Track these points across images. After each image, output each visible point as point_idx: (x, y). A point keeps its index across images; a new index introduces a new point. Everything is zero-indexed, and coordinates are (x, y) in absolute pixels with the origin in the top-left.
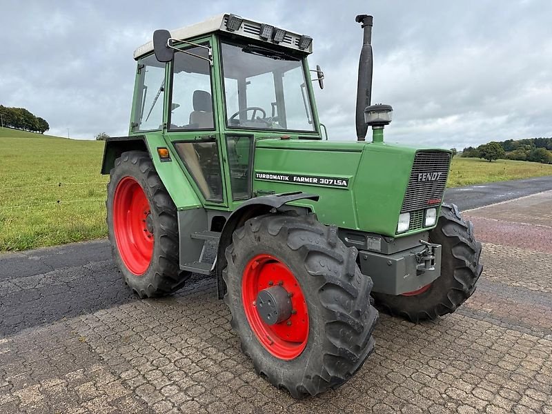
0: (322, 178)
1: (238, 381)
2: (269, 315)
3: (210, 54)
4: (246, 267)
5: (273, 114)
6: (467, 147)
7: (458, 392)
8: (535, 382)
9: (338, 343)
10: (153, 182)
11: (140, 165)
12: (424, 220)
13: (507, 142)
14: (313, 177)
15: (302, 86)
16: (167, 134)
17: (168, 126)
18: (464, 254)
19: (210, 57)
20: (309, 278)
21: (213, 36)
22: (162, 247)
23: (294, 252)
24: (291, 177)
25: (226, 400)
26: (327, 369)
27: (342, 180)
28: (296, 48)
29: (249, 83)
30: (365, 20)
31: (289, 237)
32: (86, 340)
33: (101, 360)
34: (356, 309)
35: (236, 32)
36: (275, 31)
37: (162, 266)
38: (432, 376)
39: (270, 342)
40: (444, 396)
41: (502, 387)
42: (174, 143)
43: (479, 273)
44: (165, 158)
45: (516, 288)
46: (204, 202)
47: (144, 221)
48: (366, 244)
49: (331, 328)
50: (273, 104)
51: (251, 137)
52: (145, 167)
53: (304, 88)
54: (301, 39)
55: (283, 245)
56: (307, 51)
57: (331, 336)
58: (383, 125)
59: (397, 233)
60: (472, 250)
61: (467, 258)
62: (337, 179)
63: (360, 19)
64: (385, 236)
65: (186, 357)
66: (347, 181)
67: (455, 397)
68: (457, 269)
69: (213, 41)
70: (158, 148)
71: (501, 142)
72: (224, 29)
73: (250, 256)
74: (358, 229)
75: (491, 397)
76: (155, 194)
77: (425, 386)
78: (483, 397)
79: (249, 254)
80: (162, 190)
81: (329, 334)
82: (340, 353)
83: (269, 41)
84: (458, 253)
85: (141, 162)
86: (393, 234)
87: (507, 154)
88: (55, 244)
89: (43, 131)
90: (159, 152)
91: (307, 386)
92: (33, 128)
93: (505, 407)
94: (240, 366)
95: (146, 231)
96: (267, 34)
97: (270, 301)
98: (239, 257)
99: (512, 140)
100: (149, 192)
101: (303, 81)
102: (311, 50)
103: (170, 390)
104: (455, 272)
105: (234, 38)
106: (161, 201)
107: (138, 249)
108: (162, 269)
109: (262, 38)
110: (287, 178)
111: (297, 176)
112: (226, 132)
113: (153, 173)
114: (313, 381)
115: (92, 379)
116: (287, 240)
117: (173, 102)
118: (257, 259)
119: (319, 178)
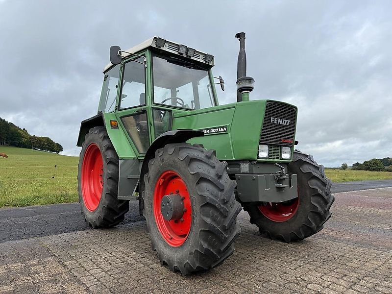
0: (212, 128)
1: (146, 268)
2: (168, 213)
3: (145, 60)
4: (156, 185)
5: (192, 107)
6: (356, 163)
7: (310, 277)
8: (373, 273)
9: (209, 220)
10: (106, 143)
11: (99, 134)
12: (281, 154)
13: (385, 159)
14: (207, 129)
15: (208, 86)
16: (117, 112)
17: (118, 108)
18: (317, 185)
19: (145, 62)
20: (191, 177)
21: (148, 50)
22: (108, 186)
23: (182, 162)
25: (133, 277)
26: (202, 242)
27: (224, 127)
28: (204, 62)
29: (178, 91)
30: (241, 36)
31: (180, 153)
32: (47, 246)
33: (54, 256)
34: (222, 198)
35: (162, 48)
36: (188, 49)
37: (107, 200)
38: (292, 268)
39: (170, 237)
40: (298, 279)
41: (345, 275)
42: (121, 118)
43: (331, 201)
44: (115, 127)
45: (372, 228)
46: (138, 155)
47: (101, 176)
48: (240, 169)
49: (203, 210)
50: (192, 102)
51: (170, 111)
52: (102, 134)
53: (210, 88)
54: (206, 56)
55: (176, 159)
56: (211, 64)
57: (204, 215)
59: (258, 157)
60: (324, 183)
61: (320, 188)
62: (220, 127)
63: (238, 36)
64: (250, 160)
65: (114, 256)
66: (226, 127)
67: (306, 279)
68: (313, 196)
69: (148, 53)
70: (111, 121)
71: (380, 160)
72: (154, 46)
73: (159, 175)
74: (234, 159)
75: (335, 280)
76: (106, 150)
77: (285, 273)
78: (329, 280)
79: (158, 174)
80: (111, 148)
81: (202, 214)
82: (209, 228)
83: (185, 56)
84: (313, 184)
85: (100, 132)
86: (255, 158)
87: (386, 168)
88: (46, 204)
89: (59, 152)
90: (111, 123)
91: (191, 262)
92: (52, 150)
93: (345, 285)
94: (150, 261)
95: (101, 182)
96: (183, 51)
97: (168, 202)
98: (152, 178)
99: (388, 158)
100: (103, 150)
101: (209, 83)
102: (213, 63)
103: (96, 271)
104: (312, 198)
105: (161, 52)
106: (109, 154)
107: (96, 196)
108: (107, 202)
109: (180, 53)
112: (153, 106)
113: (106, 137)
114: (194, 256)
115: (43, 263)
116: (178, 155)
117: (123, 94)
118: (162, 177)
119: (210, 129)
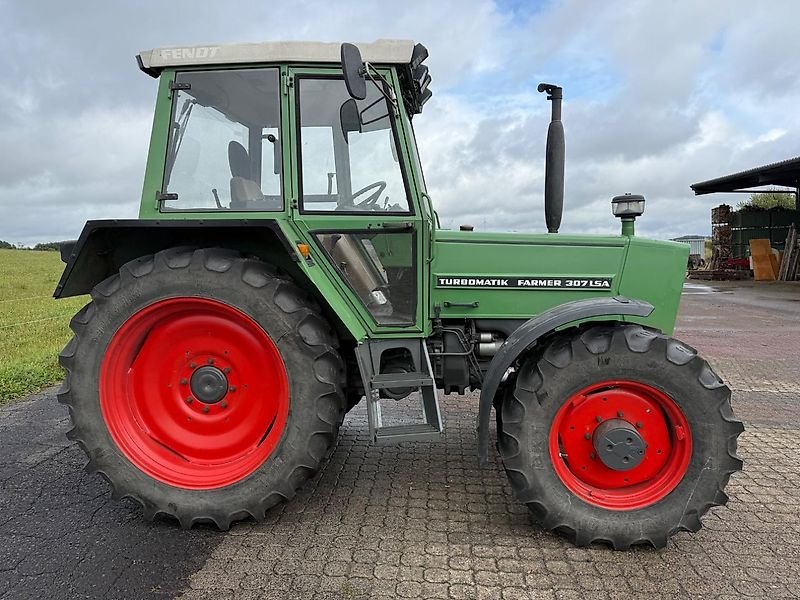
0: (569, 279)
2: (626, 458)
3: (394, 97)
4: (561, 406)
11: (243, 275)
14: (553, 279)
16: (300, 218)
17: (299, 205)
19: (393, 101)
22: (320, 415)
24: (512, 282)
27: (603, 280)
31: (668, 351)
37: (314, 451)
46: (374, 329)
52: (255, 277)
55: (659, 362)
58: (634, 218)
62: (594, 280)
66: (610, 281)
70: (297, 243)
76: (301, 323)
85: (245, 267)
90: (300, 250)
91: (689, 524)
97: (630, 439)
98: (554, 394)
110: (504, 283)
111: (525, 279)
118: (583, 392)
119: (563, 280)
